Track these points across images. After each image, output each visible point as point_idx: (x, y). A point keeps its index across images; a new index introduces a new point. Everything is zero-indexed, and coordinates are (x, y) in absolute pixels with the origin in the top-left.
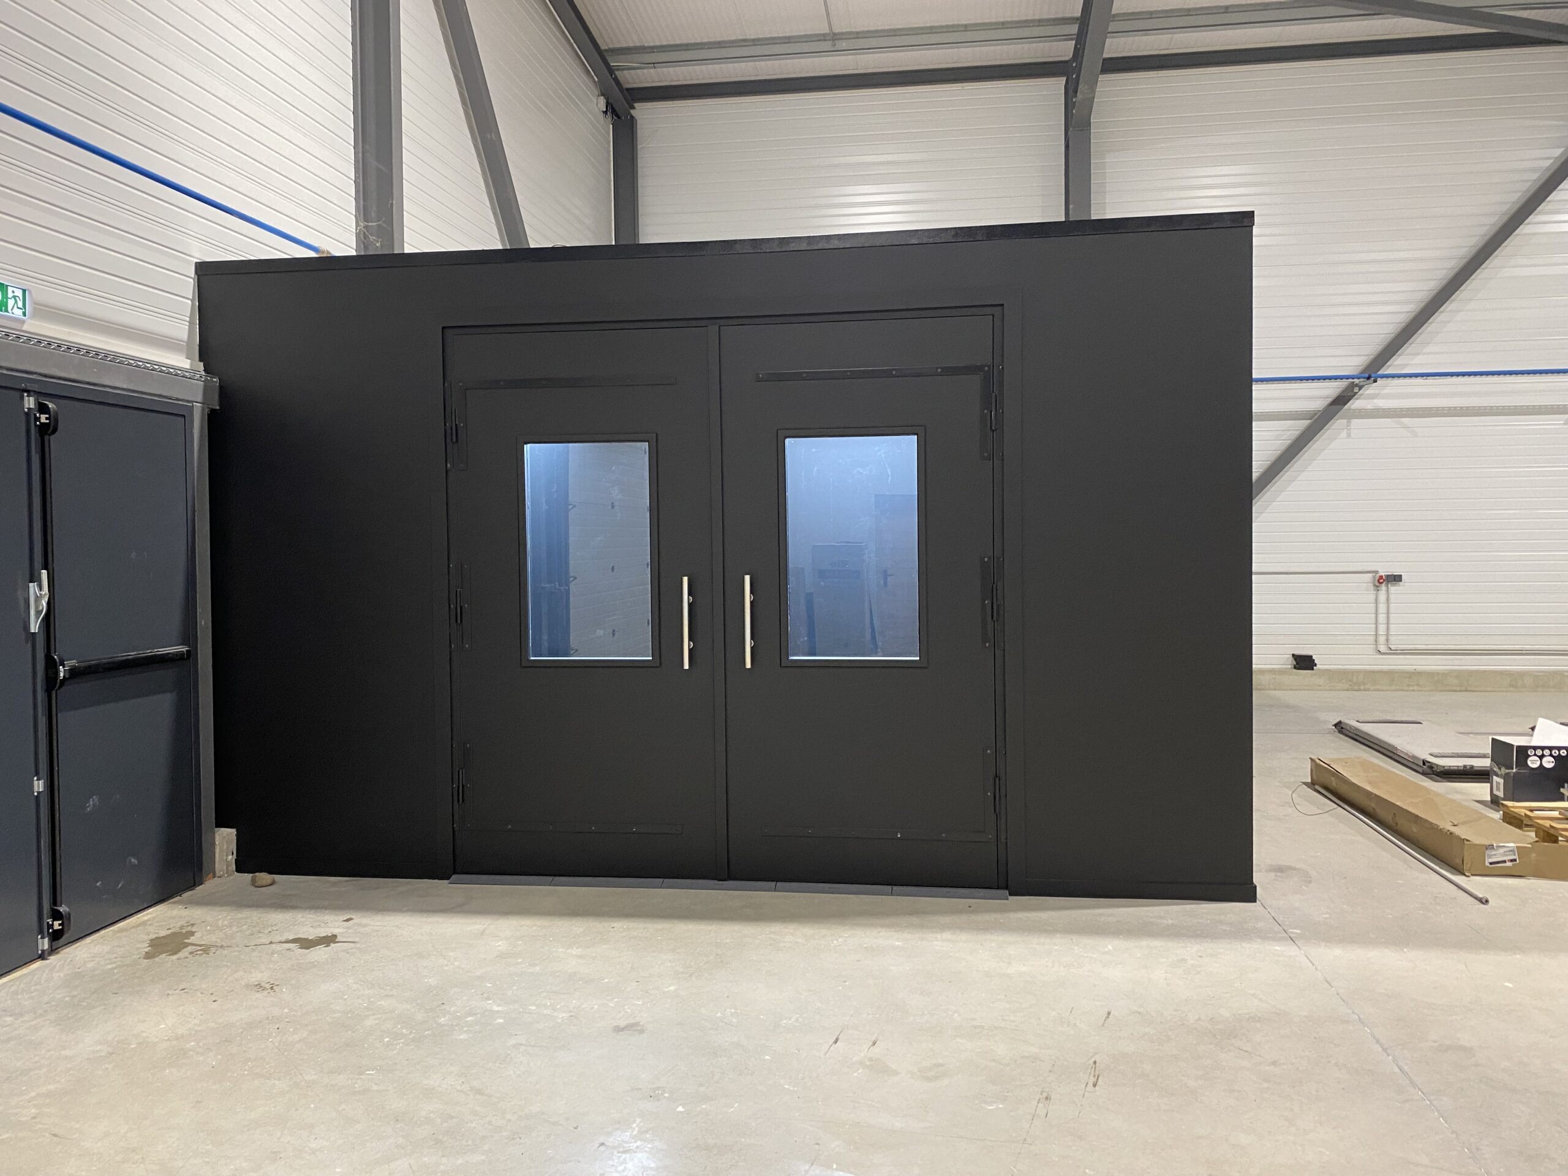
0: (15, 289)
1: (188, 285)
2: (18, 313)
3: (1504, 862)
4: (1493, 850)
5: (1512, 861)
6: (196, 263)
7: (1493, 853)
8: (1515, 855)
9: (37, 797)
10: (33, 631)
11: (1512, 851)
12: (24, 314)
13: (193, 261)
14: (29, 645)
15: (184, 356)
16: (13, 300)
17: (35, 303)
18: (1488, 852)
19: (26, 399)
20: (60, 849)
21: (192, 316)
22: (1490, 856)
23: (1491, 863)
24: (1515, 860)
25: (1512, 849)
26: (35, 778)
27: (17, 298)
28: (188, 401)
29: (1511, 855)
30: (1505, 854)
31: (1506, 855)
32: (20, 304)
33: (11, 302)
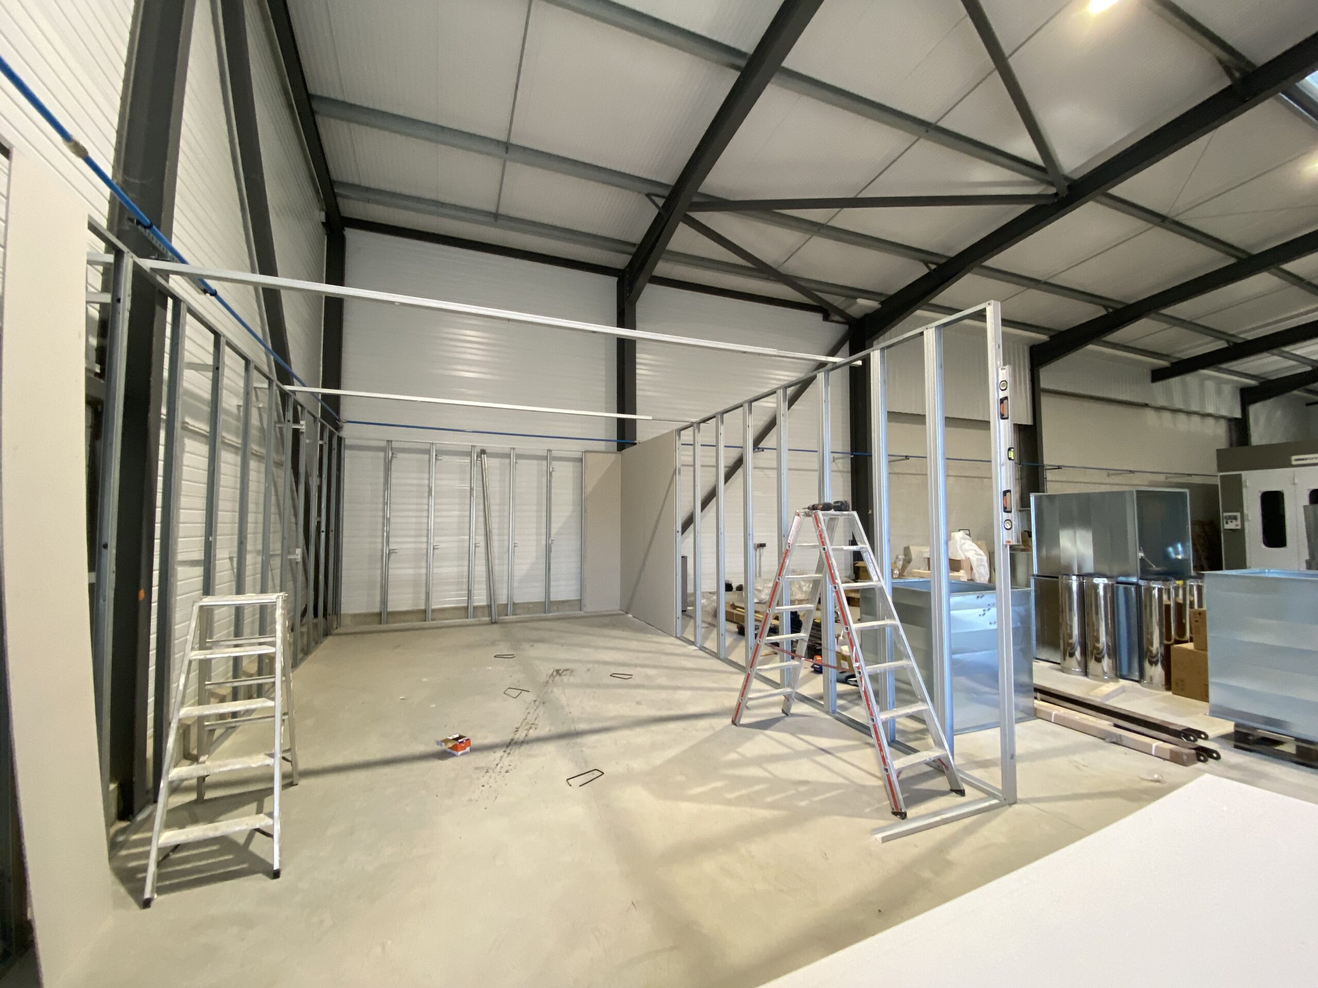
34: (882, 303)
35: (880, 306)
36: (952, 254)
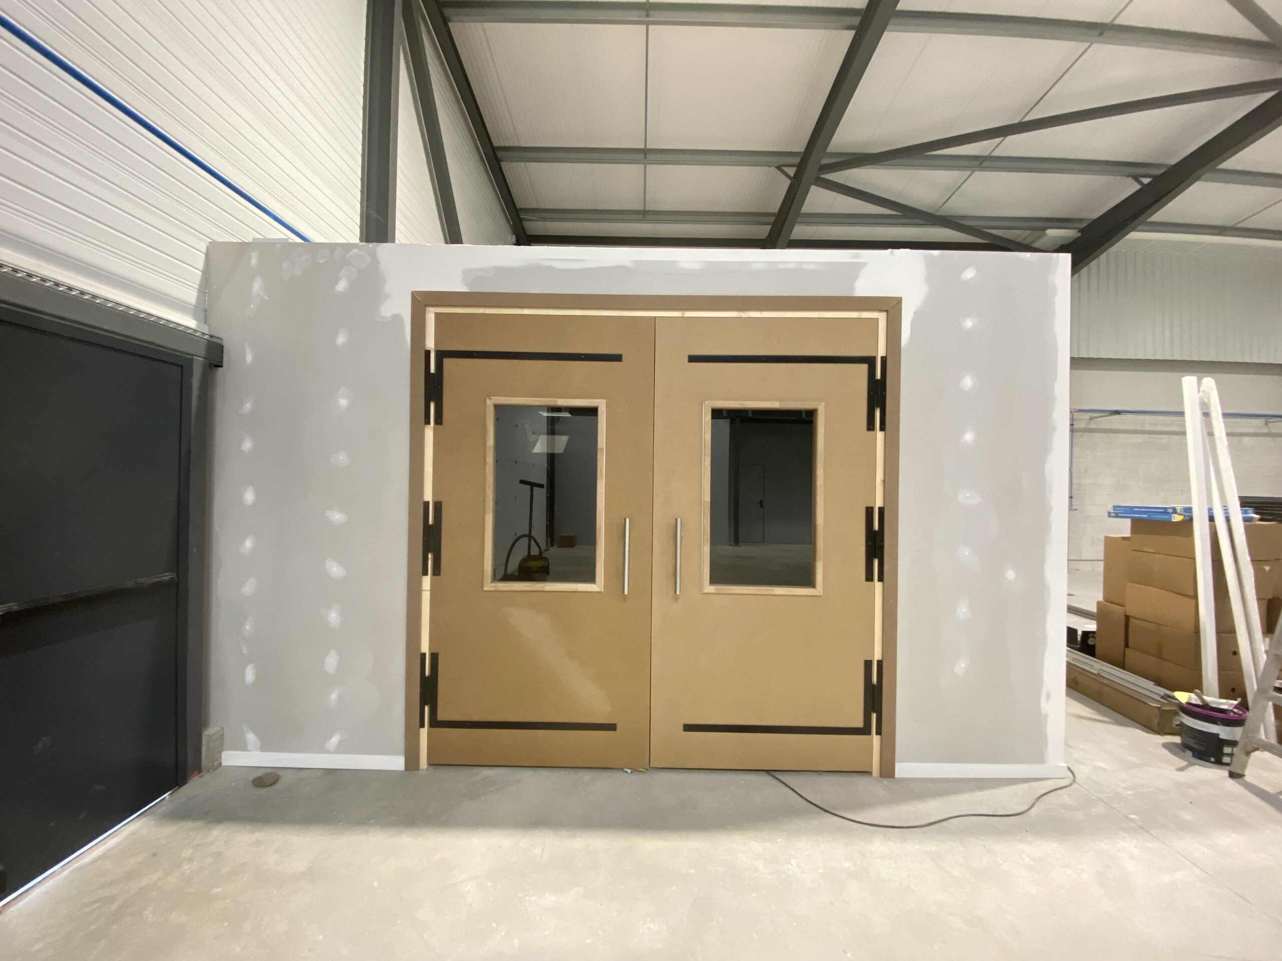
28: (187, 354)
34: (1081, 230)
35: (1079, 234)
36: (1173, 161)
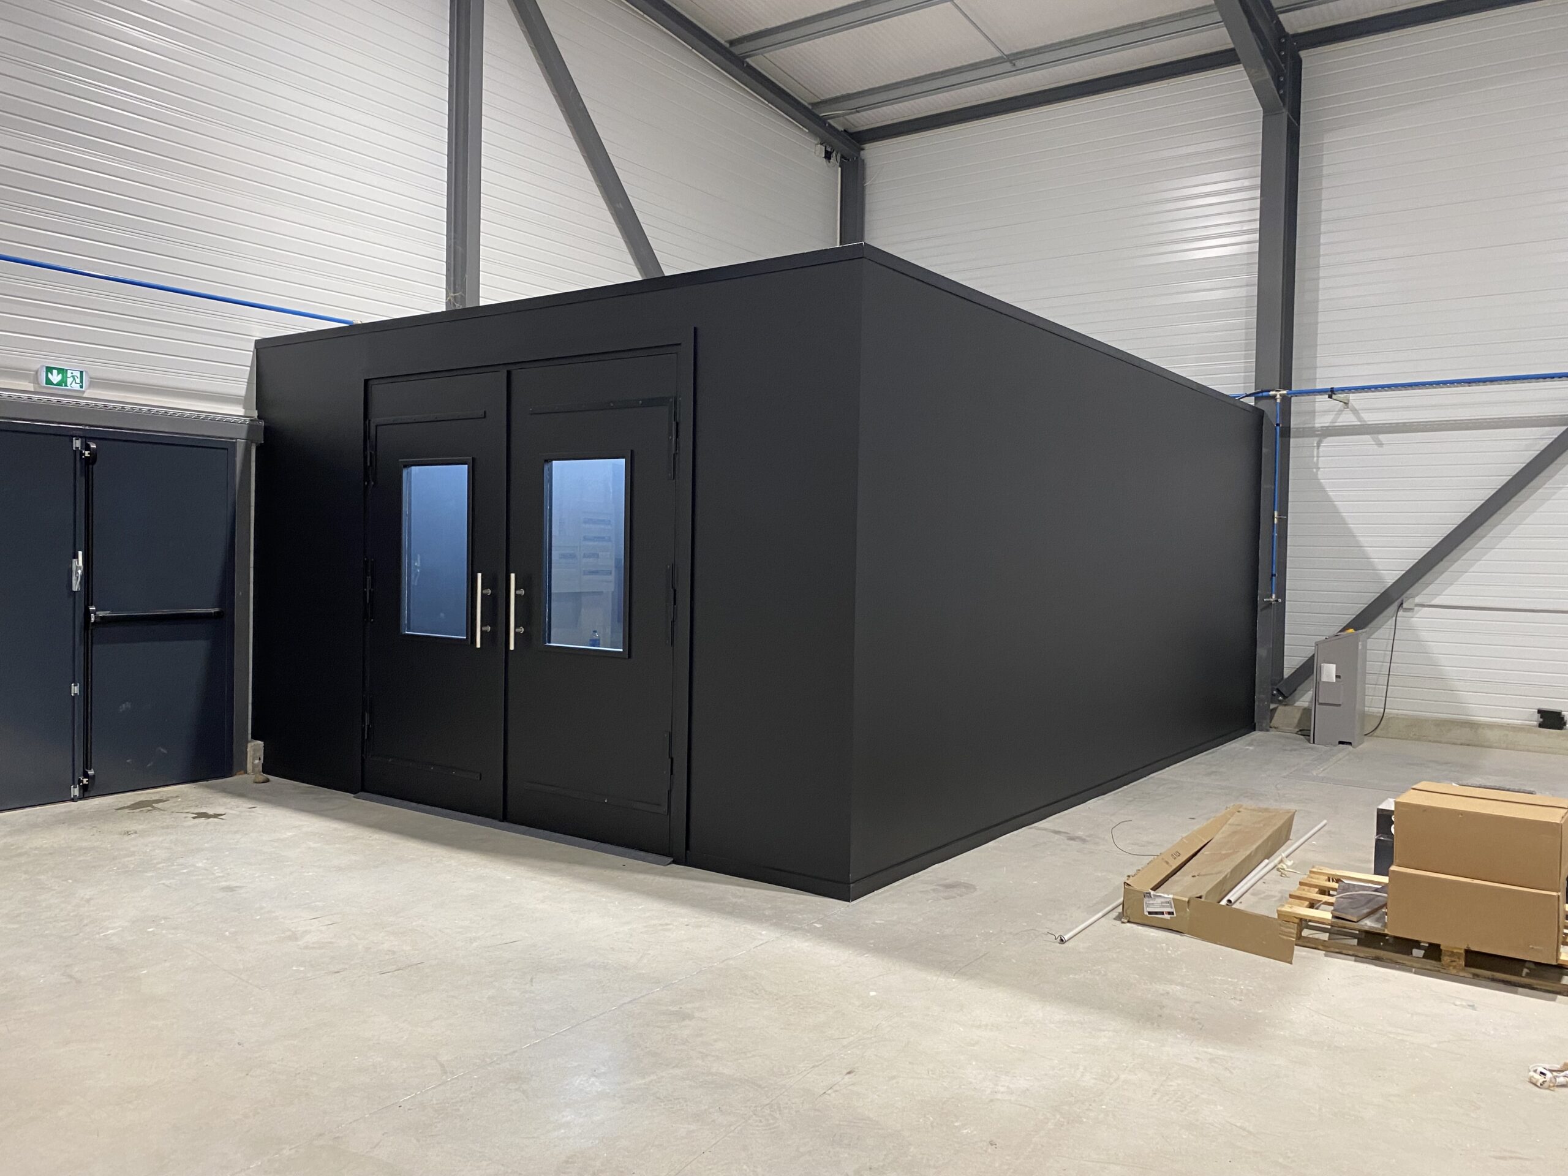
0: (73, 372)
1: (248, 357)
2: (77, 387)
3: (1162, 913)
4: (1150, 899)
5: (1170, 913)
6: (256, 341)
7: (1151, 902)
8: (1172, 908)
9: (73, 697)
10: (74, 590)
11: (1168, 903)
12: (81, 387)
13: (252, 340)
14: (72, 599)
15: (242, 406)
16: (72, 379)
17: (91, 378)
18: (1146, 900)
19: (74, 441)
20: (91, 733)
21: (250, 379)
22: (1148, 905)
23: (1150, 913)
24: (1173, 913)
25: (1168, 900)
26: (73, 684)
27: (76, 377)
28: (233, 439)
29: (1167, 907)
30: (1162, 905)
31: (1164, 907)
32: (78, 381)
33: (70, 380)
